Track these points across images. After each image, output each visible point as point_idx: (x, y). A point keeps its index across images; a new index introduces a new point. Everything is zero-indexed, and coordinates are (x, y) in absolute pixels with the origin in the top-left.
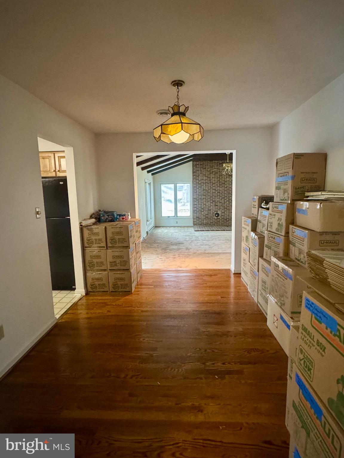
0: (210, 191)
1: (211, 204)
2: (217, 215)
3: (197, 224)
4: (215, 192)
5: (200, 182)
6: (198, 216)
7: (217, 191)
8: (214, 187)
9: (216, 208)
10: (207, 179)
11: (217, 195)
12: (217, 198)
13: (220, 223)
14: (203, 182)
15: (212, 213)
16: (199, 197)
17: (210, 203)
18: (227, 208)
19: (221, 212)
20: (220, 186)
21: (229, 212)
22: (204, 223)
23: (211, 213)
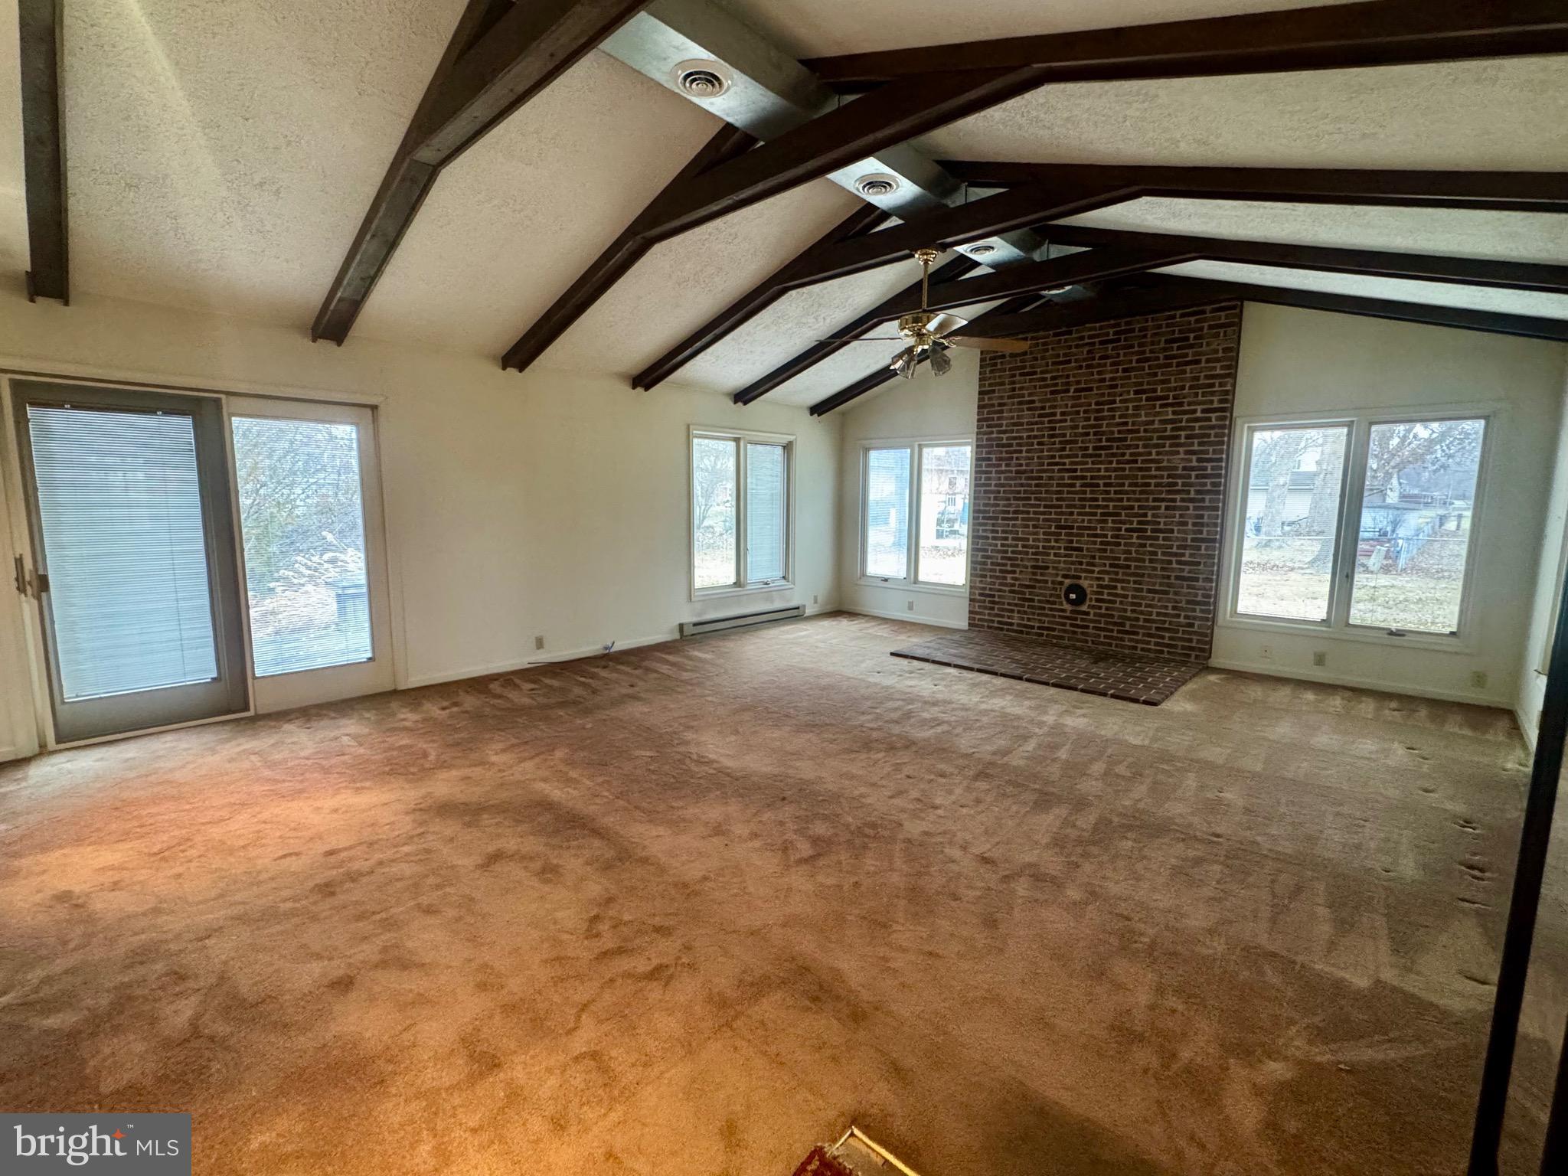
0: (1050, 478)
1: (1049, 541)
2: (1073, 596)
3: (983, 626)
4: (1073, 485)
5: (1004, 436)
6: (990, 589)
7: (1083, 478)
8: (1067, 461)
9: (1073, 563)
10: (1036, 423)
11: (1081, 499)
12: (1079, 514)
13: (1086, 634)
14: (1021, 438)
15: (1050, 585)
16: (998, 505)
17: (1044, 534)
18: (1129, 567)
19: (1095, 583)
20: (1100, 456)
21: (1141, 590)
22: (1012, 624)
23: (1046, 582)
